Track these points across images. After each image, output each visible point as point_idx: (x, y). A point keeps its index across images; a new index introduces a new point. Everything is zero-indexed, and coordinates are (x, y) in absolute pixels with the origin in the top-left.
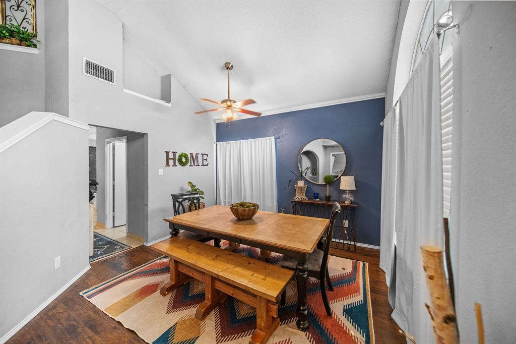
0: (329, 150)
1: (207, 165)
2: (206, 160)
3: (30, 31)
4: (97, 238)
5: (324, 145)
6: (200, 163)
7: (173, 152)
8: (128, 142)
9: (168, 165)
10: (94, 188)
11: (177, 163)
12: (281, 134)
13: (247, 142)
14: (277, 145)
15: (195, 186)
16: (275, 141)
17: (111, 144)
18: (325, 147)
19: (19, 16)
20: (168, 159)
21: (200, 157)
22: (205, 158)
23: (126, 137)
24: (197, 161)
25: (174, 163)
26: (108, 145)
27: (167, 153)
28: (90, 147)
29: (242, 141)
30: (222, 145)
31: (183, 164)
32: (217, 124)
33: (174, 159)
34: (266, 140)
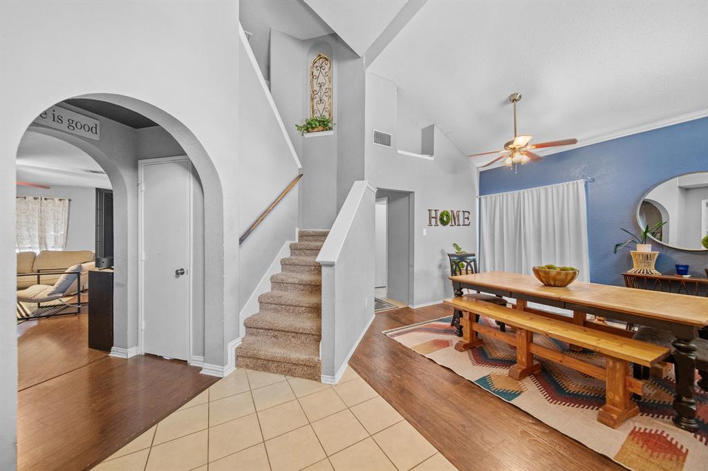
0: (692, 194)
1: (469, 225)
2: (468, 218)
3: (327, 117)
5: (681, 185)
6: (461, 223)
7: (436, 211)
8: (389, 202)
9: (430, 225)
11: (439, 222)
12: (598, 174)
13: (532, 192)
14: (589, 191)
15: (460, 249)
16: (586, 186)
18: (685, 190)
19: (321, 107)
20: (431, 218)
21: (461, 215)
22: (466, 216)
23: (387, 198)
24: (458, 220)
25: (436, 222)
27: (430, 211)
29: (522, 191)
30: (489, 200)
31: (444, 223)
32: (481, 172)
33: (436, 218)
34: (568, 185)
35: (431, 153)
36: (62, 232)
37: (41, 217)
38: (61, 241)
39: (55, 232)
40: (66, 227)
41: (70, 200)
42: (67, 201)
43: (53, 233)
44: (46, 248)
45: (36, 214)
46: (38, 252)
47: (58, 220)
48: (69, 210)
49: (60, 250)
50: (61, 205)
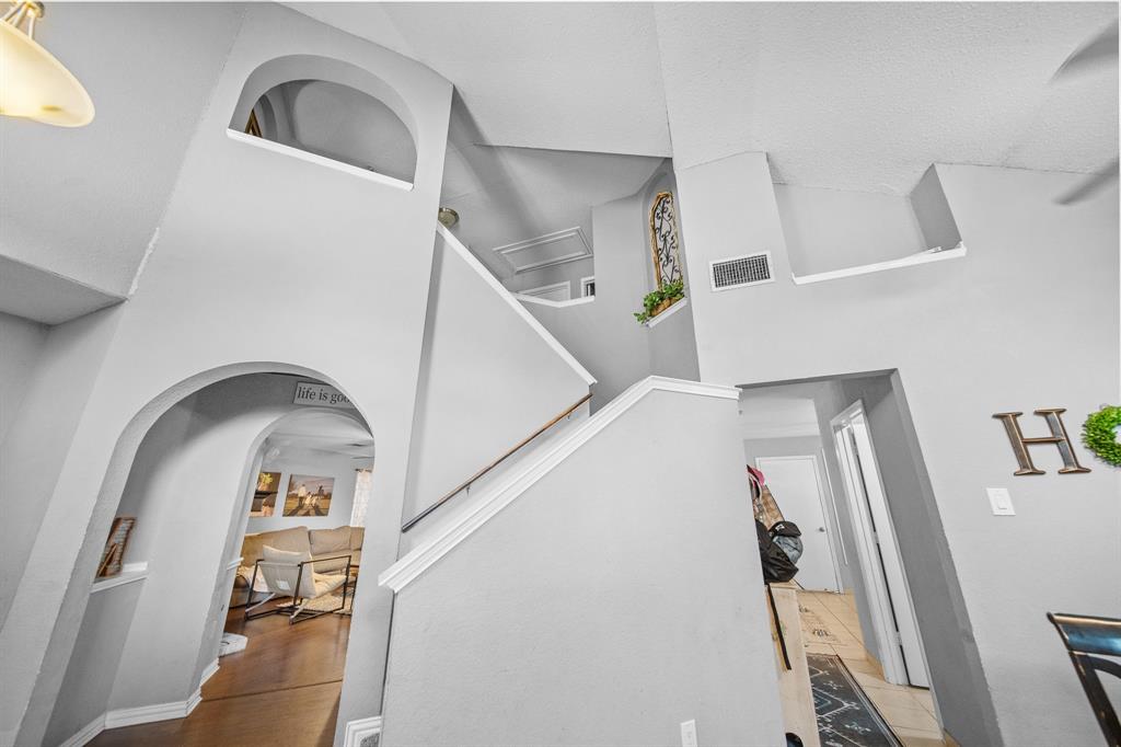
4: (854, 704)
7: (1044, 413)
8: (867, 413)
9: (1028, 468)
10: (793, 545)
11: (1085, 457)
17: (845, 430)
19: (669, 269)
20: (1020, 446)
23: (860, 401)
25: (1068, 457)
26: (839, 434)
27: (1009, 420)
28: (746, 442)
33: (1058, 441)
35: (950, 239)
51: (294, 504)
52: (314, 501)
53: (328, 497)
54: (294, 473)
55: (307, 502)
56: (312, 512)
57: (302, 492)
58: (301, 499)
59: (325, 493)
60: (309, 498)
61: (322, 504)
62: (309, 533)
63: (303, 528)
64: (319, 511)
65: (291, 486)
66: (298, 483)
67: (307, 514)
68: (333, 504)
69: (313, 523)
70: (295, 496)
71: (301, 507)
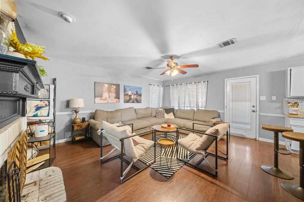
36: (204, 99)
37: (197, 92)
38: (204, 104)
39: (202, 99)
40: (206, 96)
41: (208, 81)
42: (207, 82)
43: (201, 100)
44: (199, 108)
45: (195, 90)
46: (195, 109)
47: (203, 92)
48: (207, 86)
49: (204, 109)
50: (204, 85)
51: (128, 98)
52: (135, 97)
53: (140, 95)
54: (125, 85)
55: (132, 97)
56: (135, 101)
57: (130, 93)
58: (130, 96)
59: (139, 94)
60: (133, 96)
61: (138, 98)
62: (135, 110)
63: (132, 108)
64: (138, 101)
65: (125, 90)
66: (128, 89)
67: (133, 102)
68: (143, 98)
69: (136, 106)
70: (127, 95)
71: (130, 99)
